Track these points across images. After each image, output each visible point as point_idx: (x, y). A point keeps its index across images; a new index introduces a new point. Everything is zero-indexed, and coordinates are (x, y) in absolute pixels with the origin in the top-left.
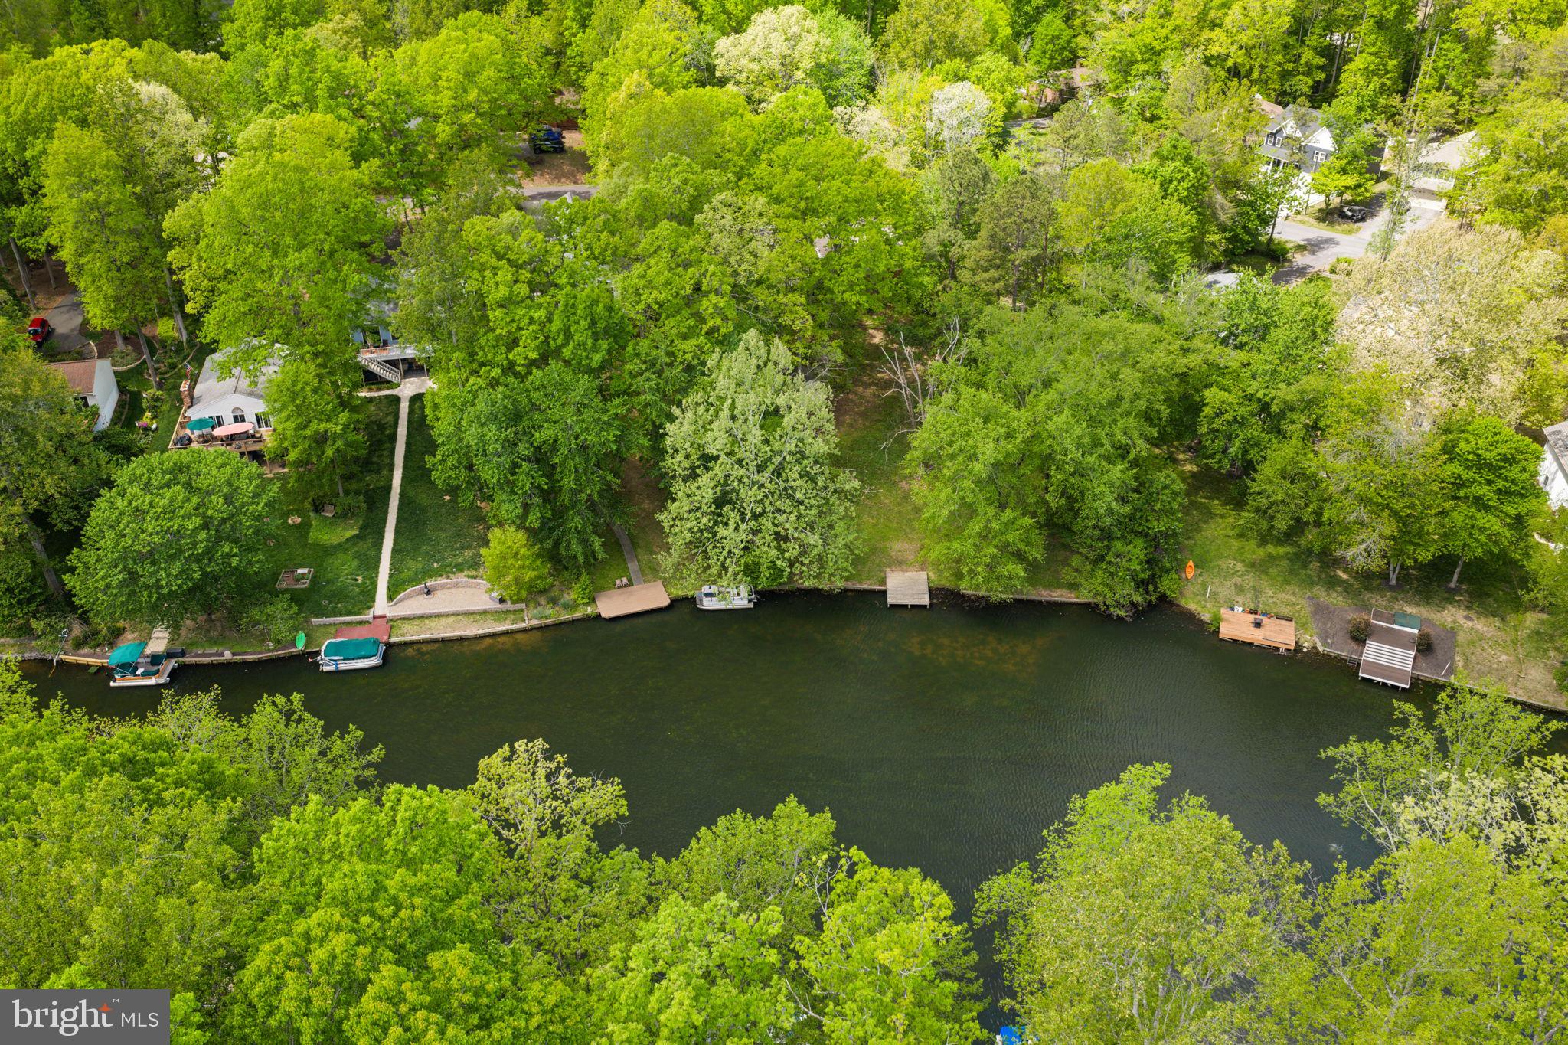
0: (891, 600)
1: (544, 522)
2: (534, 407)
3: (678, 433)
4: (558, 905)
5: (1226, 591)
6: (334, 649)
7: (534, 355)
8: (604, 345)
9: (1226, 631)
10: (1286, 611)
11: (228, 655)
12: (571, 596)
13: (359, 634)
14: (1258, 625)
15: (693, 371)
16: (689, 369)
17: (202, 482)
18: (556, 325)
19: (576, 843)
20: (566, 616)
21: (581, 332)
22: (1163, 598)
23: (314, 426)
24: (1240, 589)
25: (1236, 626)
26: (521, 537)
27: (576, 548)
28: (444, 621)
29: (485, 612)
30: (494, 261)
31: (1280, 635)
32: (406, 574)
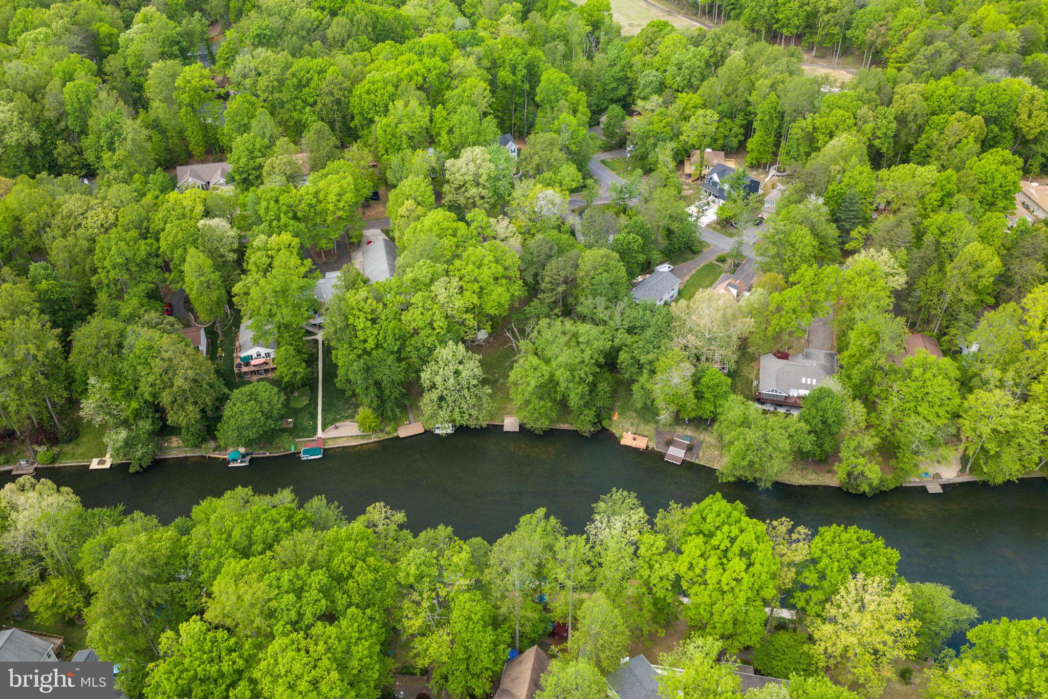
0: (505, 430)
1: (378, 405)
2: (374, 366)
3: (425, 376)
4: (388, 546)
5: (627, 425)
6: (306, 452)
7: (373, 346)
8: (398, 343)
9: (623, 442)
10: (646, 433)
11: (268, 454)
12: (388, 429)
13: (314, 445)
14: (634, 439)
15: (431, 350)
16: (429, 348)
17: (260, 398)
18: (381, 337)
19: (393, 527)
20: (387, 437)
21: (390, 339)
22: (604, 428)
23: (293, 369)
24: (632, 424)
25: (627, 440)
26: (370, 411)
27: (390, 414)
28: (343, 440)
29: (357, 436)
30: (358, 313)
31: (641, 443)
32: (328, 421)
